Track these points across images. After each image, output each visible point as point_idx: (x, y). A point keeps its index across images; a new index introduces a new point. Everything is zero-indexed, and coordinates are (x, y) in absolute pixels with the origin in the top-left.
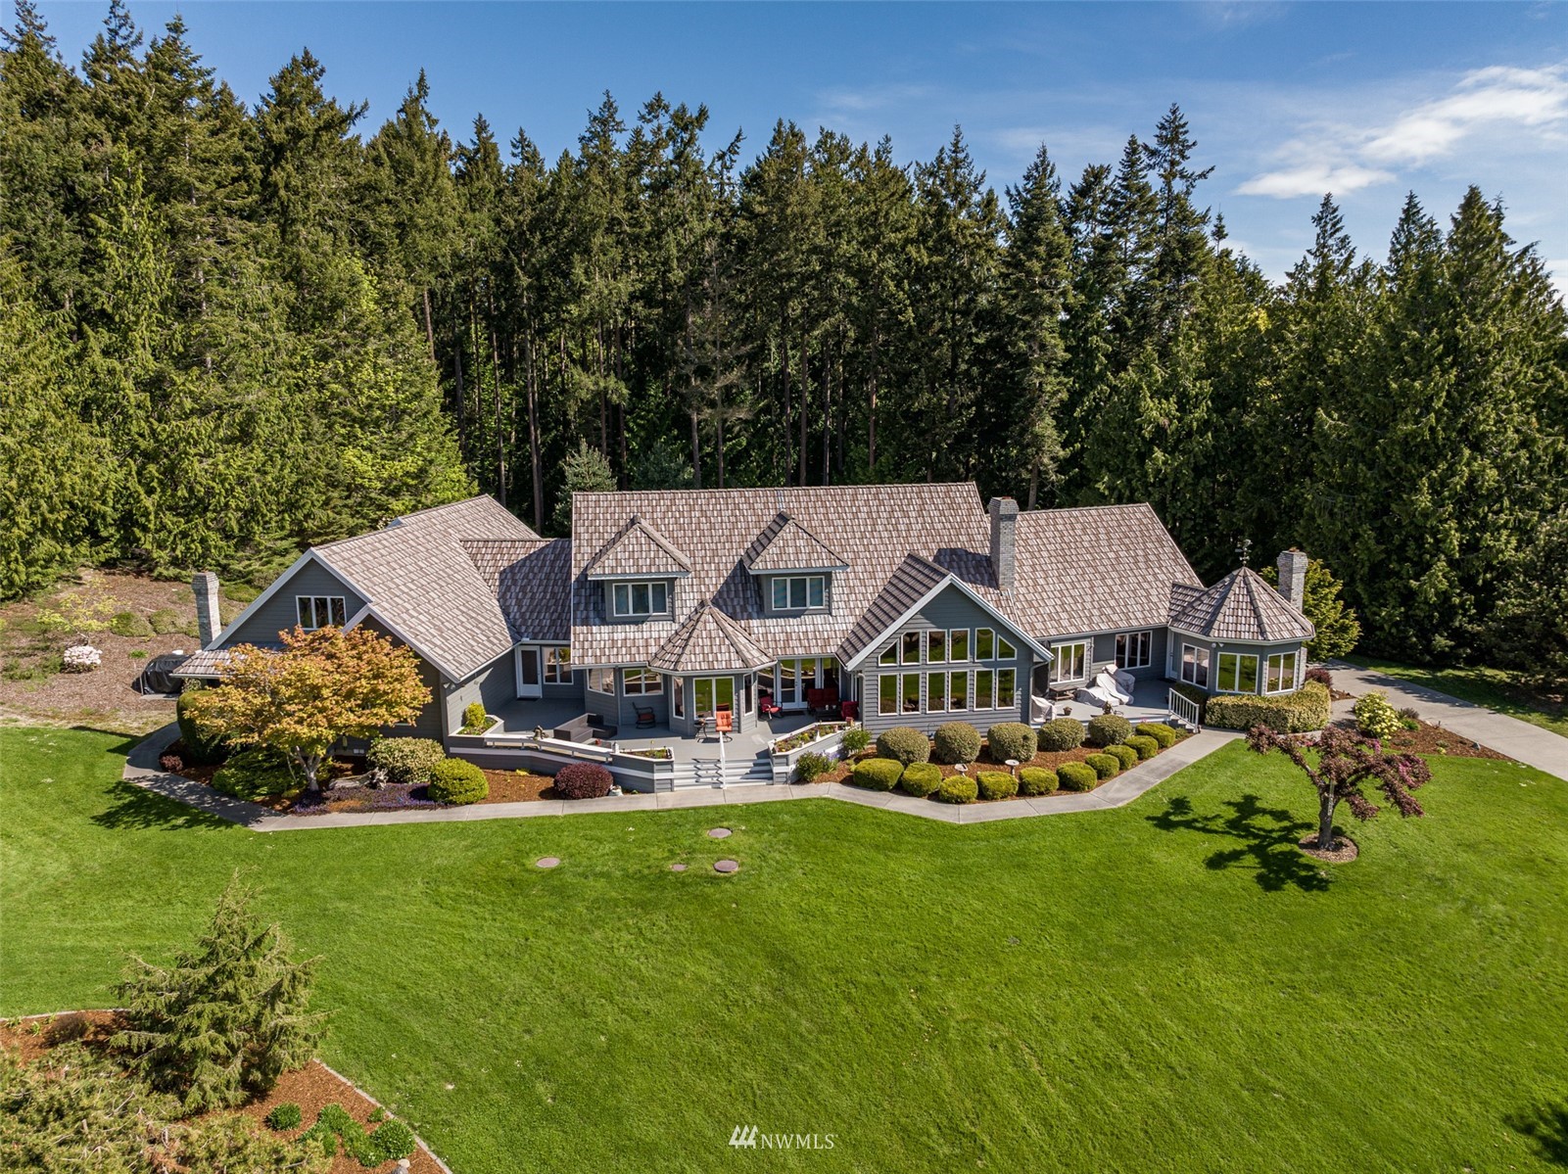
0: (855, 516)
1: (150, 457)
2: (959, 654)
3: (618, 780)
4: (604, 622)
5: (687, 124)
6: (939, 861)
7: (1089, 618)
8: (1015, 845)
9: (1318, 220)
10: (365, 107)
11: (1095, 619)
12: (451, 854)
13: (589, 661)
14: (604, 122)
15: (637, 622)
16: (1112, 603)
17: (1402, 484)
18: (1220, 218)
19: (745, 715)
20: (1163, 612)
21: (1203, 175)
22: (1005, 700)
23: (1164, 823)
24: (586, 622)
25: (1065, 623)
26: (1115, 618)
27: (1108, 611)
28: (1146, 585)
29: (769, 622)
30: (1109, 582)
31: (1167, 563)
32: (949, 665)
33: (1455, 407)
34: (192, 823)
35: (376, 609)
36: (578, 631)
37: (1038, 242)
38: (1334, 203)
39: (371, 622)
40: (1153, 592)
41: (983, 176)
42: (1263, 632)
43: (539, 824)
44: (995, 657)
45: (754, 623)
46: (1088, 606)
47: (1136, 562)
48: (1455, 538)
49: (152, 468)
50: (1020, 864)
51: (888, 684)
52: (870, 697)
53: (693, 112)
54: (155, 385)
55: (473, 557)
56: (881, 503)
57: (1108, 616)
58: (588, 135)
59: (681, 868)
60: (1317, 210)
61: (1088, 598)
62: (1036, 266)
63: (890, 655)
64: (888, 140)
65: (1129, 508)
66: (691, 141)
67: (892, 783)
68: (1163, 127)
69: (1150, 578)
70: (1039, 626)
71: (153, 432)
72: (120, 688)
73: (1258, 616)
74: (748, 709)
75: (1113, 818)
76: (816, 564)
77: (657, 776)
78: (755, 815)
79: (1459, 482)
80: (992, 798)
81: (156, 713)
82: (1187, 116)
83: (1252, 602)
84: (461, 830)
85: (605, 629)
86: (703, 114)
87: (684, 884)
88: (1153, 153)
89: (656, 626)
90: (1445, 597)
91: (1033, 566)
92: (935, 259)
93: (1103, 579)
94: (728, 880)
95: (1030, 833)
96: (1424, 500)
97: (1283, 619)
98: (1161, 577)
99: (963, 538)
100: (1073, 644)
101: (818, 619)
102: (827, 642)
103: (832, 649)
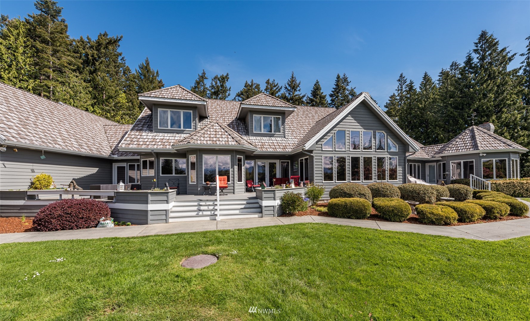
5: (224, 78)
13: (133, 146)
15: (172, 132)
19: (237, 183)
22: (393, 176)
24: (139, 131)
29: (252, 138)
32: (362, 152)
41: (300, 83)
64: (274, 79)
74: (240, 180)
76: (278, 106)
77: (151, 207)
85: (151, 134)
86: (228, 75)
101: (279, 139)
102: (285, 147)
103: (289, 150)
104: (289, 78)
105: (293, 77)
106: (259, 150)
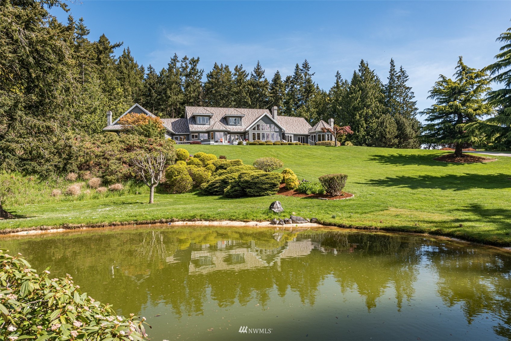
2: (268, 129)
4: (196, 124)
5: (195, 62)
7: (293, 132)
9: (336, 76)
10: (122, 43)
14: (174, 60)
15: (203, 125)
16: (297, 130)
17: (354, 115)
18: (317, 85)
21: (313, 75)
24: (192, 124)
25: (288, 131)
26: (298, 132)
29: (230, 126)
30: (296, 127)
33: (363, 101)
37: (278, 84)
38: (339, 73)
40: (305, 130)
41: (264, 71)
48: (365, 125)
51: (254, 134)
52: (251, 137)
53: (196, 59)
57: (296, 132)
58: (170, 63)
60: (336, 74)
61: (292, 129)
62: (277, 89)
63: (254, 129)
64: (242, 65)
65: (299, 118)
66: (196, 65)
68: (303, 65)
76: (239, 114)
77: (211, 143)
79: (364, 114)
82: (308, 61)
86: (198, 58)
88: (302, 70)
89: (206, 126)
90: (364, 136)
96: (358, 117)
100: (289, 135)
101: (239, 126)
102: (241, 129)
103: (242, 131)
104: (255, 66)
105: (258, 65)
106: (232, 131)
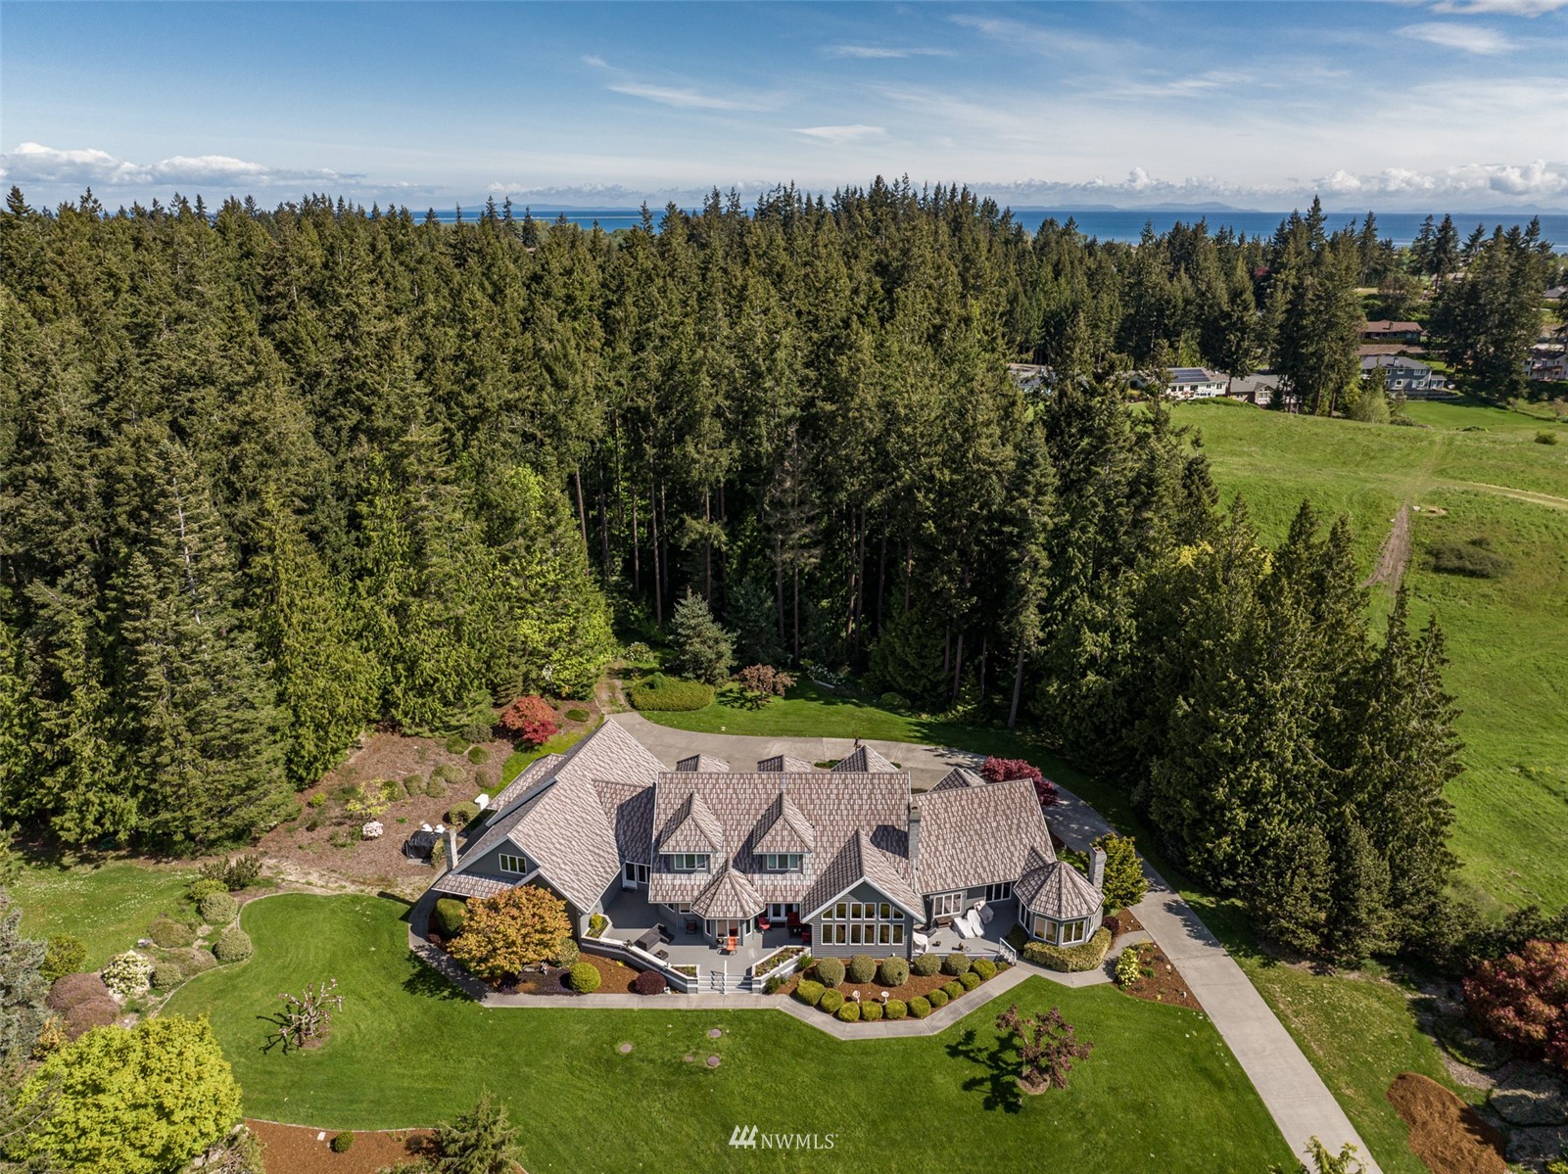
0: (828, 797)
1: (397, 659)
2: (869, 915)
3: (669, 984)
4: (669, 871)
6: (822, 1069)
7: (966, 878)
8: (867, 1060)
11: (970, 877)
12: (579, 1035)
13: (659, 899)
15: (690, 873)
16: (985, 864)
19: (746, 935)
20: (1019, 870)
22: (898, 939)
23: (954, 1052)
24: (659, 871)
25: (949, 881)
26: (984, 876)
27: (980, 870)
28: (1012, 849)
29: (766, 877)
30: (987, 847)
31: (1033, 829)
32: (863, 921)
34: (454, 995)
35: (541, 871)
36: (655, 876)
39: (540, 882)
40: (1016, 854)
42: (1060, 912)
43: (625, 1015)
44: (892, 918)
45: (756, 876)
46: (968, 867)
47: (1011, 828)
49: (400, 666)
50: (861, 1075)
51: (828, 930)
52: (817, 934)
54: (399, 611)
55: (599, 794)
56: (846, 787)
57: (980, 875)
59: (691, 1059)
61: (969, 861)
63: (829, 914)
65: (1016, 783)
67: (815, 1002)
69: (1017, 842)
70: (931, 883)
71: (400, 643)
72: (395, 854)
73: (1060, 900)
74: (748, 932)
75: (925, 1043)
76: (793, 850)
77: (689, 986)
78: (737, 1019)
80: (867, 1020)
81: (417, 878)
83: (1060, 888)
84: (584, 1015)
85: (670, 876)
87: (691, 1073)
89: (699, 876)
91: (937, 837)
92: (955, 477)
93: (984, 844)
94: (712, 1071)
95: (877, 1052)
97: (1077, 902)
98: (1025, 841)
99: (894, 818)
100: (953, 894)
101: (794, 876)
103: (800, 898)
